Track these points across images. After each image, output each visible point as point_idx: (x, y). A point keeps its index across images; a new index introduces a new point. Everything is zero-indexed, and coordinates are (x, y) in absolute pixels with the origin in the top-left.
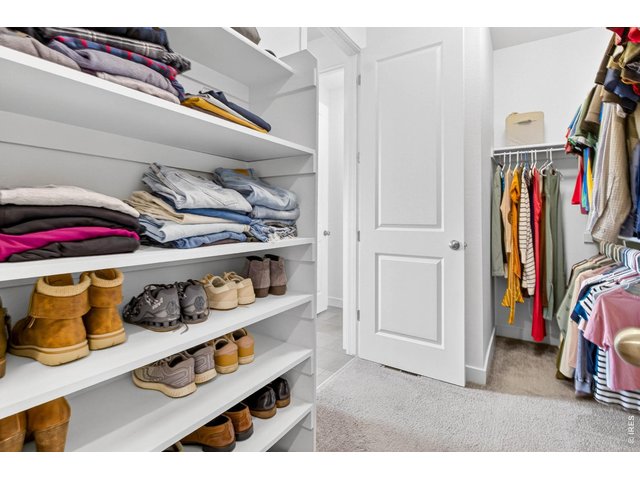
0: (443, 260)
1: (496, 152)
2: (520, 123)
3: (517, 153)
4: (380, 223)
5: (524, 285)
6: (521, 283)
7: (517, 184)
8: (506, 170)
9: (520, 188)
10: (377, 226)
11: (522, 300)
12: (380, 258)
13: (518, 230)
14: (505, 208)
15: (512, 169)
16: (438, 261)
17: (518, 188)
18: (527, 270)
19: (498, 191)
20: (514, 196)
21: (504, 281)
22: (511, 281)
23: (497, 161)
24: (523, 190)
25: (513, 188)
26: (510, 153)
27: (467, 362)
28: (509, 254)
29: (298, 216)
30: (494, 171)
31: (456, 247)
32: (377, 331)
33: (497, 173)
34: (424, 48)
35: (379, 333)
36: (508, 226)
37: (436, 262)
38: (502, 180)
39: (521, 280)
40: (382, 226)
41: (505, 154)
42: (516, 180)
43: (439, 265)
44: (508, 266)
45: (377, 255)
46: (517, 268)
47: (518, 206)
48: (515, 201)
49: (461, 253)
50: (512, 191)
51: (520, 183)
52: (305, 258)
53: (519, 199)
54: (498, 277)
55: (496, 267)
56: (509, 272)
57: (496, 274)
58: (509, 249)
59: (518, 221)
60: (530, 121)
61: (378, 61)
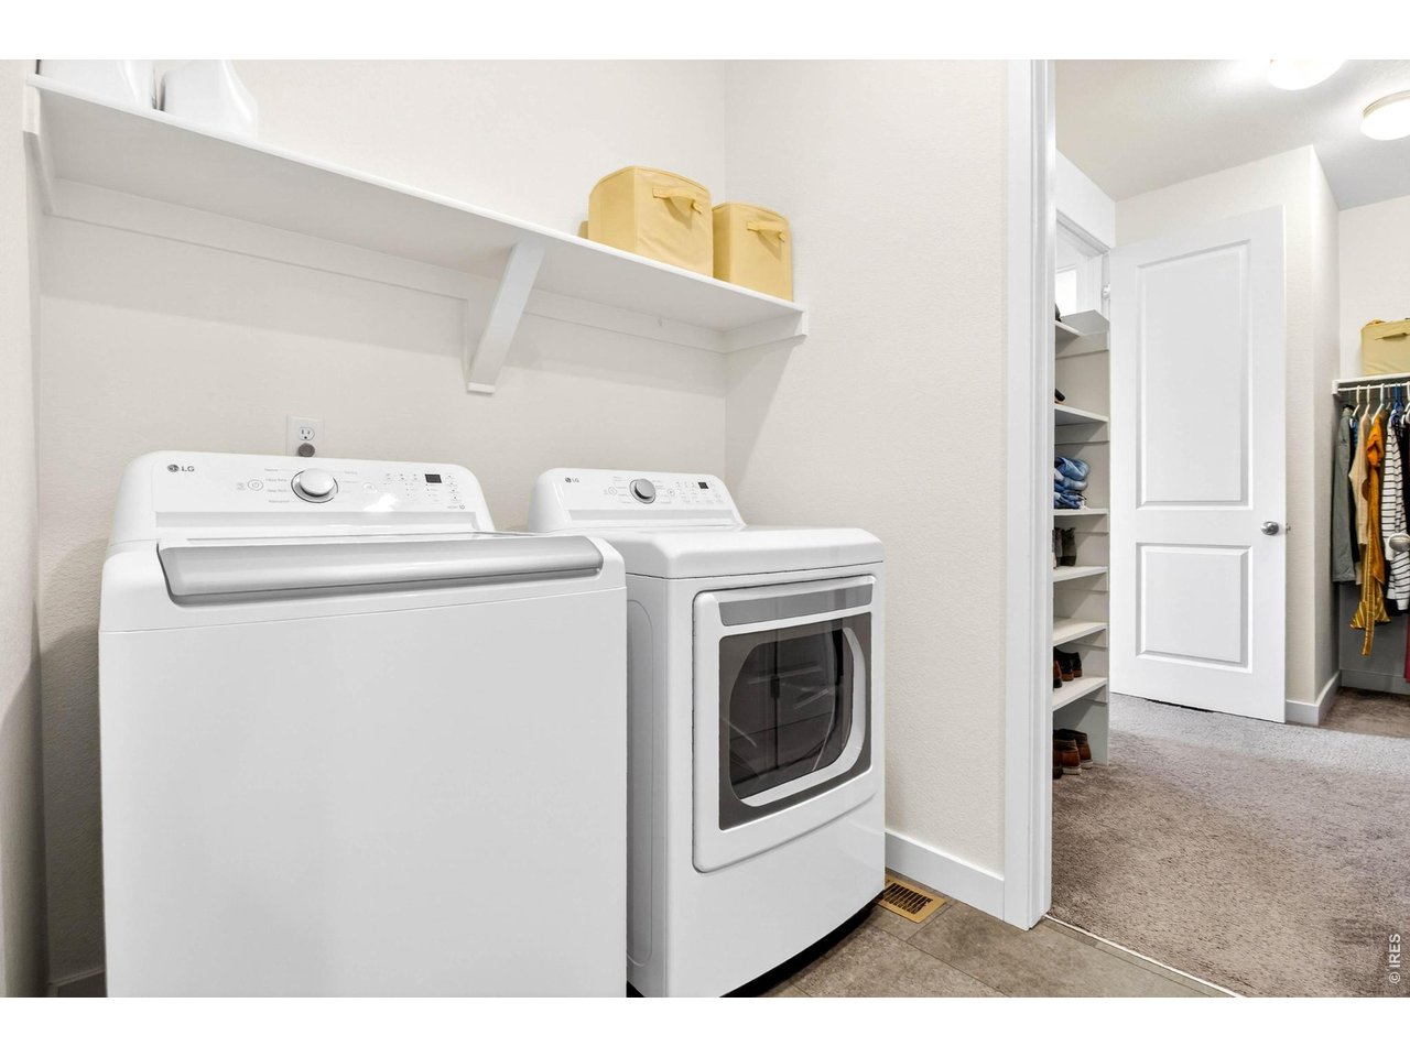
0: (1251, 551)
1: (1342, 386)
2: (1385, 338)
3: (1381, 386)
4: (1144, 499)
5: (1391, 595)
6: (1385, 593)
7: (1379, 439)
8: (1361, 412)
9: (1385, 443)
10: (1139, 504)
11: (1385, 618)
12: (1144, 550)
13: (1380, 510)
14: (1357, 475)
15: (1372, 412)
16: (1243, 551)
17: (1380, 443)
18: (1395, 572)
19: (1345, 450)
20: (1373, 456)
21: (1354, 589)
22: (1366, 588)
23: (1344, 400)
24: (1389, 447)
25: (1370, 444)
26: (1369, 387)
27: (1289, 693)
28: (1364, 546)
29: (1086, 486)
30: (1339, 416)
31: (1273, 530)
32: (1138, 653)
33: (1344, 421)
34: (1215, 249)
35: (1142, 657)
36: (1361, 503)
37: (1240, 552)
38: (1353, 432)
39: (1385, 588)
40: (1148, 503)
41: (1358, 388)
42: (1376, 431)
43: (1244, 558)
44: (1363, 565)
45: (1139, 546)
46: (1378, 566)
47: (1380, 470)
48: (1374, 463)
49: (1280, 540)
50: (1370, 450)
51: (1385, 435)
52: (1096, 530)
53: (1382, 460)
54: (1345, 583)
55: (1339, 566)
56: (1366, 575)
57: (1340, 577)
58: (1363, 539)
59: (1381, 496)
60: (1405, 335)
61: (1141, 267)
